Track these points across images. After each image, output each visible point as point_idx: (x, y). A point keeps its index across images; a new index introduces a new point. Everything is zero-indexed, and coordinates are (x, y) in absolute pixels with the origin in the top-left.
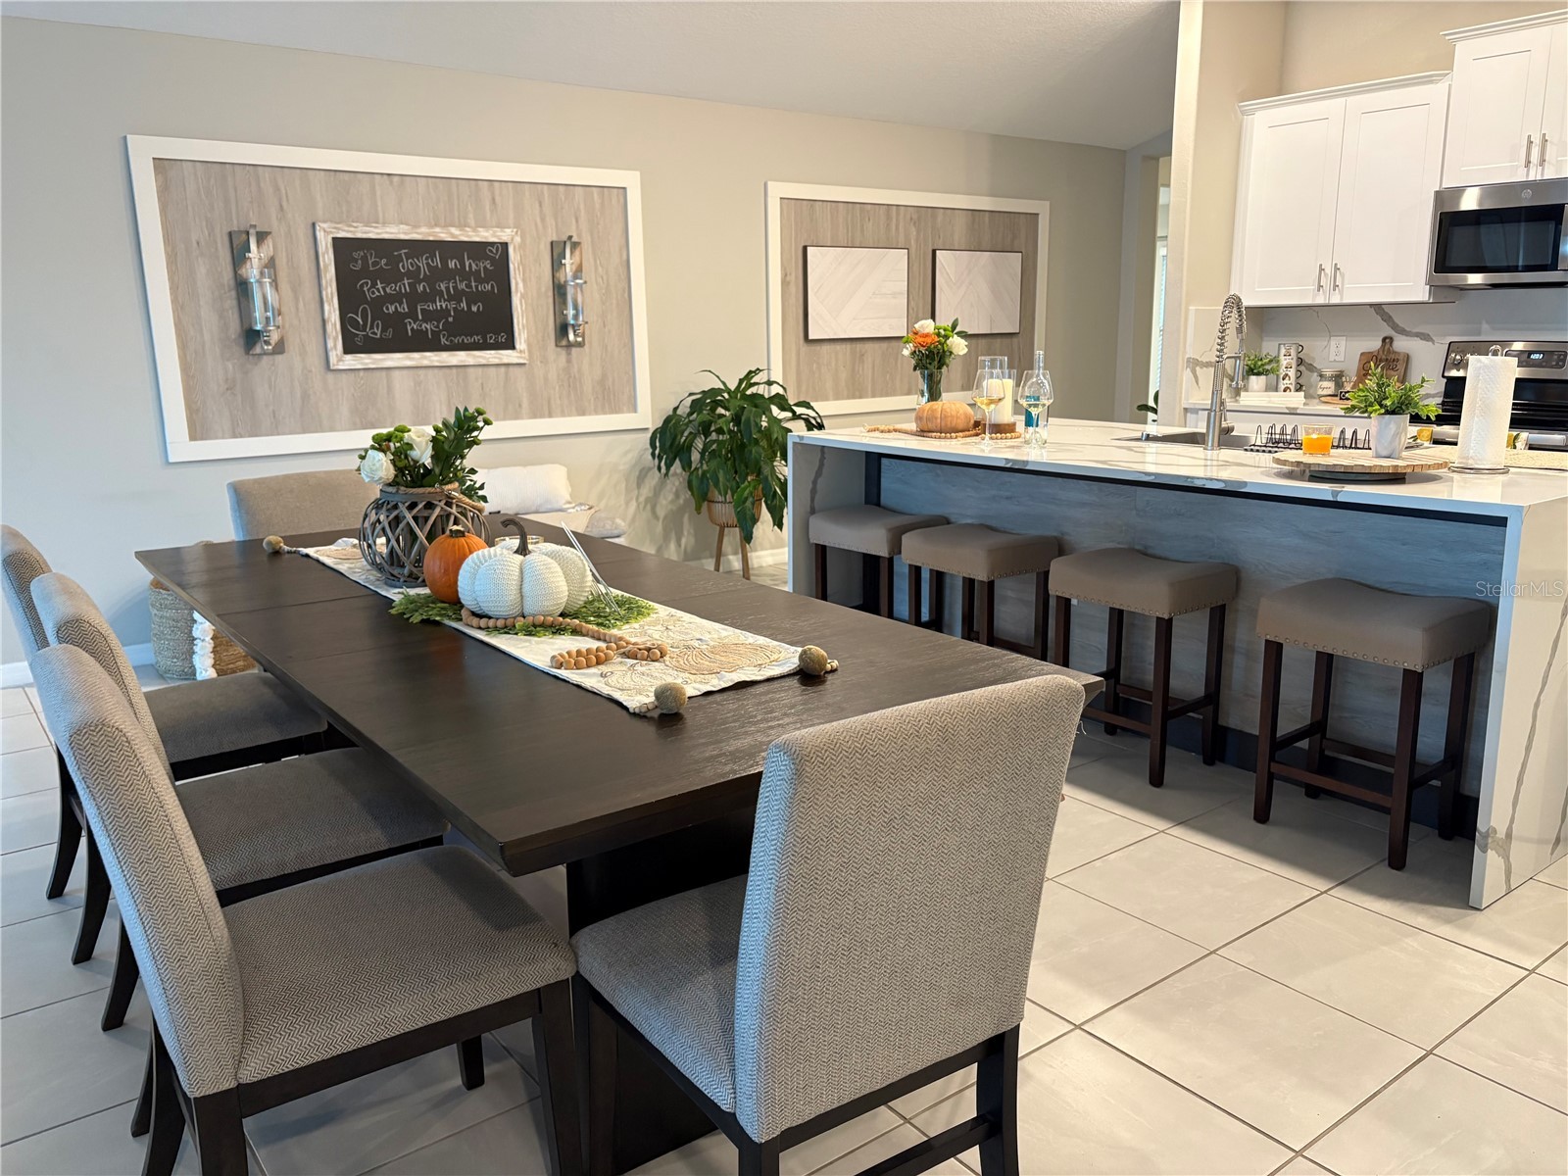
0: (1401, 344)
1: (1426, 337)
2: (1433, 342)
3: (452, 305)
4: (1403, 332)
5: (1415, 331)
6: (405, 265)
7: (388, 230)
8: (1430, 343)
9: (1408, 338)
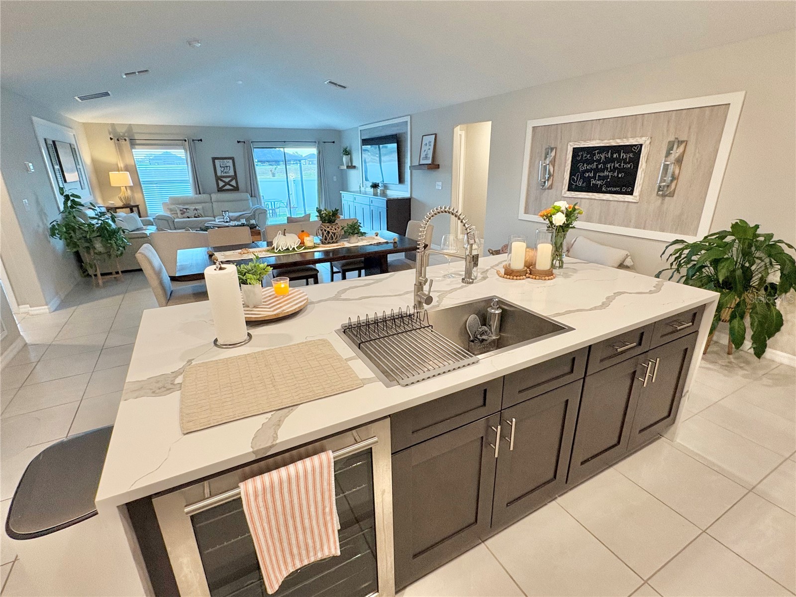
3: (610, 174)
6: (597, 157)
7: (592, 143)
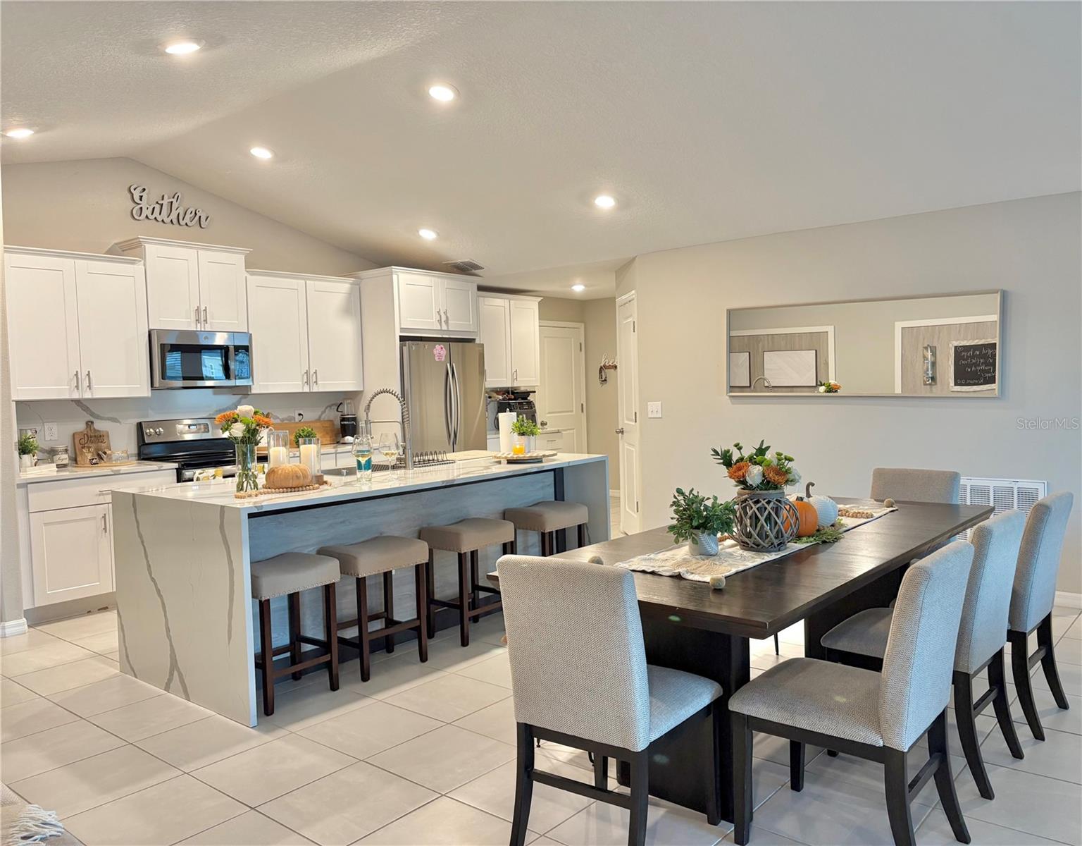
0: (99, 425)
1: (114, 420)
2: (120, 423)
4: (98, 417)
5: (106, 416)
8: (119, 424)
9: (103, 421)
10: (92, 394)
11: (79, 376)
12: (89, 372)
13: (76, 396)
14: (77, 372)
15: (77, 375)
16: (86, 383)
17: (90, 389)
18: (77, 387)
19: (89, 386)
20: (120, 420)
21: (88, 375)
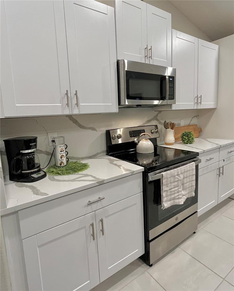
1: (93, 129)
4: (83, 128)
5: (88, 126)
8: (95, 132)
9: (87, 130)
10: (79, 111)
11: (69, 95)
12: (76, 91)
13: (67, 112)
14: (67, 91)
15: (67, 94)
16: (74, 101)
17: (77, 106)
18: (68, 104)
19: (77, 104)
20: (96, 129)
21: (76, 94)
